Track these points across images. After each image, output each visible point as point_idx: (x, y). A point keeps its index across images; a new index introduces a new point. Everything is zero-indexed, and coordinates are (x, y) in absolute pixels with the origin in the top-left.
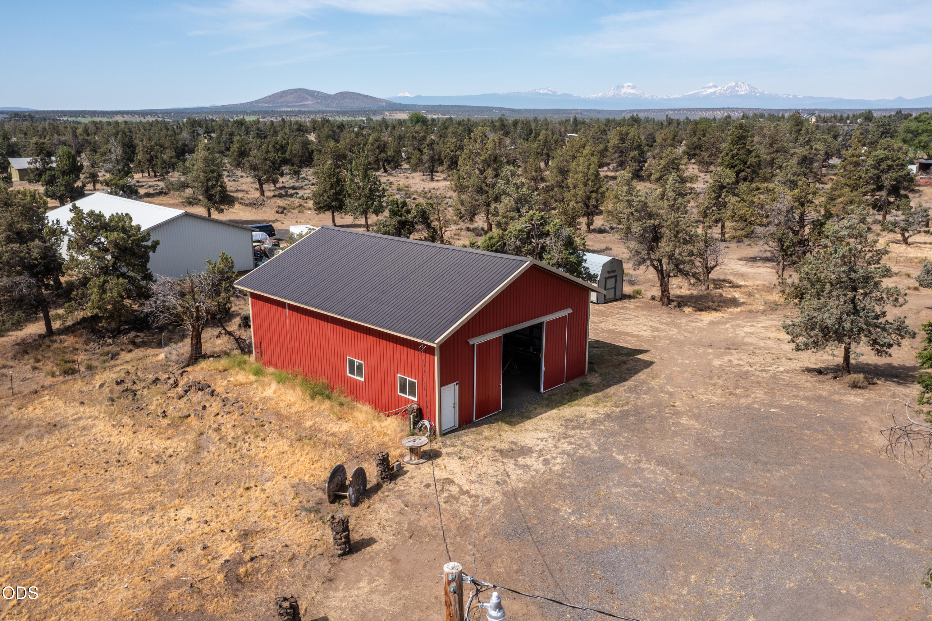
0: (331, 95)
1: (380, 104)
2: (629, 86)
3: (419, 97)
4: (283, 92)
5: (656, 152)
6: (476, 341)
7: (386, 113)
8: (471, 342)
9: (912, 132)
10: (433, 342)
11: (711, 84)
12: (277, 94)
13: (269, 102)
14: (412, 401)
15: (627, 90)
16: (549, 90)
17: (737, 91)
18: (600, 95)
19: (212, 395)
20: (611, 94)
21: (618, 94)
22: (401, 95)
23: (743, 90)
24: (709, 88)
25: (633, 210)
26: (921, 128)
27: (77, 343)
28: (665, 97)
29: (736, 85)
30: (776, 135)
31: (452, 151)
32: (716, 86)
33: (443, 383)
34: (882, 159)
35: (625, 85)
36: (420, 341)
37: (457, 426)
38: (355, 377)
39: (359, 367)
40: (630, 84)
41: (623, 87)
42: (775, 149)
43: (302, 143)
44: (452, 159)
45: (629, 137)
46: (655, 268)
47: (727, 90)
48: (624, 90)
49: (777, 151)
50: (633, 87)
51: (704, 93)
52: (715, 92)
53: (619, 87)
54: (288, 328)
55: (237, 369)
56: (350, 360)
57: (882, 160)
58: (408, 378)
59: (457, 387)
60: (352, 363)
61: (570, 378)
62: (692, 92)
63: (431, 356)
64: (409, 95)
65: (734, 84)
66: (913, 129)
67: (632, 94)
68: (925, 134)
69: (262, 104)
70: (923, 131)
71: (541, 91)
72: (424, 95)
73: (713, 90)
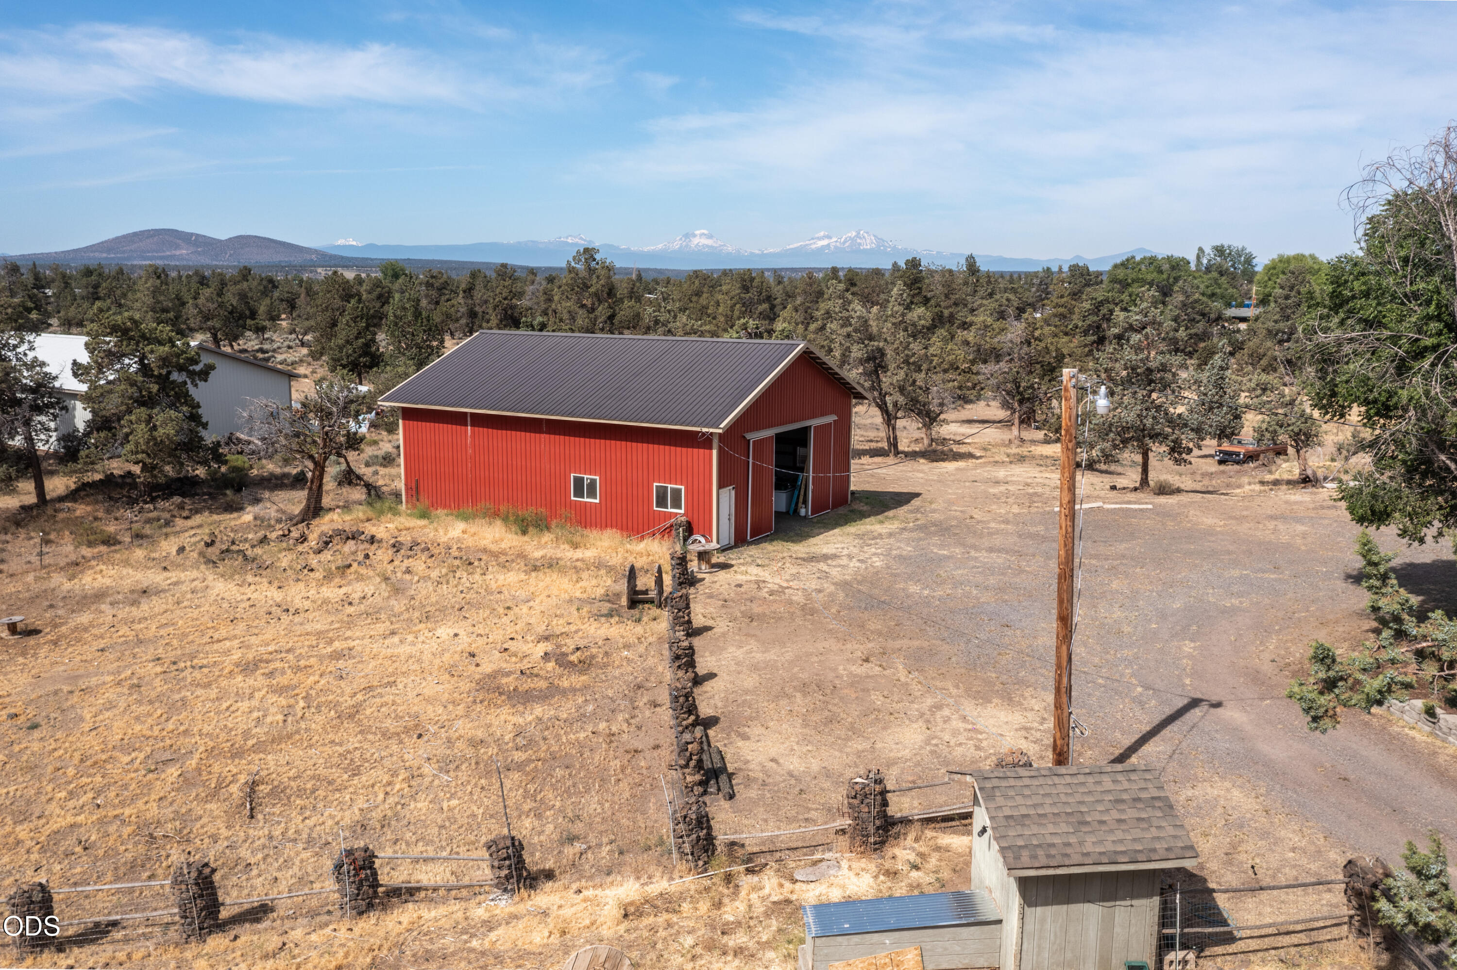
0: (220, 241)
1: (308, 257)
2: (703, 234)
3: (371, 247)
4: (135, 234)
5: (798, 302)
6: (754, 436)
7: (319, 270)
8: (748, 436)
9: (1120, 282)
10: (717, 427)
11: (822, 234)
12: (124, 237)
13: (109, 251)
14: (676, 514)
15: (699, 241)
16: (581, 239)
17: (860, 244)
18: (660, 246)
19: (372, 543)
20: (676, 245)
21: (687, 246)
22: (341, 242)
23: (868, 243)
24: (819, 239)
25: (850, 329)
26: (1131, 276)
27: (97, 511)
28: (757, 252)
29: (858, 235)
30: (952, 282)
31: (505, 299)
32: (829, 237)
33: (720, 486)
34: (1101, 301)
35: (697, 232)
36: (698, 429)
37: (733, 543)
38: (586, 500)
39: (592, 484)
40: (705, 232)
41: (695, 236)
42: (952, 301)
43: (239, 294)
44: (505, 310)
45: (755, 284)
46: (878, 406)
47: (845, 242)
48: (696, 241)
49: (956, 304)
50: (710, 237)
51: (813, 246)
52: (828, 245)
53: (688, 236)
54: (470, 451)
55: (389, 515)
56: (575, 478)
57: (1101, 303)
58: (669, 486)
59: (733, 493)
60: (579, 482)
61: (835, 506)
62: (795, 245)
63: (707, 451)
64: (354, 243)
65: (854, 234)
66: (1121, 277)
67: (707, 246)
68: (1136, 285)
69: (97, 254)
70: (1133, 281)
71: (570, 240)
72: (379, 243)
73: (825, 242)
